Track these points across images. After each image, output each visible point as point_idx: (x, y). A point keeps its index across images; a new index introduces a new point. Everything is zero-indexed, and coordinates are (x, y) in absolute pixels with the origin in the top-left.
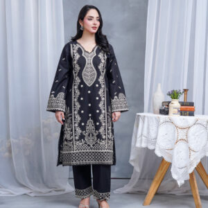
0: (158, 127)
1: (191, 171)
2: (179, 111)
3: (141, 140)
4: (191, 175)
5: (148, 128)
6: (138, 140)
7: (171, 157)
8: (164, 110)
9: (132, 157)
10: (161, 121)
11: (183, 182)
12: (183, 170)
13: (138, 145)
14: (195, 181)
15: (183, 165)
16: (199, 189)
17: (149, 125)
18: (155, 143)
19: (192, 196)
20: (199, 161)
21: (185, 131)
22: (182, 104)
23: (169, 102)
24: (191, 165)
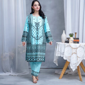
0: (65, 48)
1: (78, 65)
2: (73, 42)
3: (58, 53)
4: (78, 67)
5: (61, 49)
6: (57, 53)
7: (70, 60)
8: (67, 41)
9: (55, 60)
10: (66, 46)
11: (75, 70)
12: (75, 65)
13: (57, 55)
14: (80, 69)
15: (75, 63)
16: (81, 72)
17: (61, 47)
18: (63, 55)
19: (78, 75)
20: (81, 61)
21: (75, 49)
22: (74, 39)
23: (69, 38)
24: (78, 63)
